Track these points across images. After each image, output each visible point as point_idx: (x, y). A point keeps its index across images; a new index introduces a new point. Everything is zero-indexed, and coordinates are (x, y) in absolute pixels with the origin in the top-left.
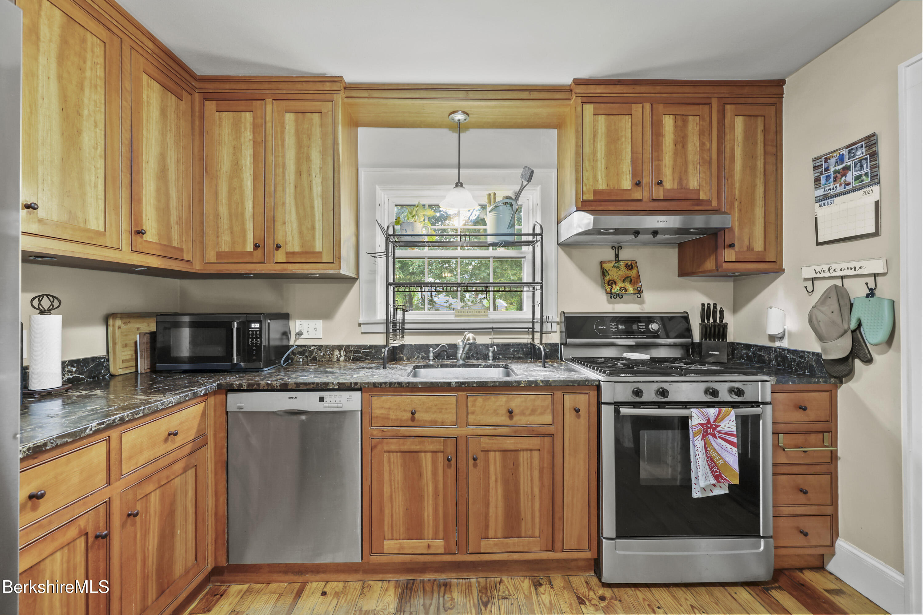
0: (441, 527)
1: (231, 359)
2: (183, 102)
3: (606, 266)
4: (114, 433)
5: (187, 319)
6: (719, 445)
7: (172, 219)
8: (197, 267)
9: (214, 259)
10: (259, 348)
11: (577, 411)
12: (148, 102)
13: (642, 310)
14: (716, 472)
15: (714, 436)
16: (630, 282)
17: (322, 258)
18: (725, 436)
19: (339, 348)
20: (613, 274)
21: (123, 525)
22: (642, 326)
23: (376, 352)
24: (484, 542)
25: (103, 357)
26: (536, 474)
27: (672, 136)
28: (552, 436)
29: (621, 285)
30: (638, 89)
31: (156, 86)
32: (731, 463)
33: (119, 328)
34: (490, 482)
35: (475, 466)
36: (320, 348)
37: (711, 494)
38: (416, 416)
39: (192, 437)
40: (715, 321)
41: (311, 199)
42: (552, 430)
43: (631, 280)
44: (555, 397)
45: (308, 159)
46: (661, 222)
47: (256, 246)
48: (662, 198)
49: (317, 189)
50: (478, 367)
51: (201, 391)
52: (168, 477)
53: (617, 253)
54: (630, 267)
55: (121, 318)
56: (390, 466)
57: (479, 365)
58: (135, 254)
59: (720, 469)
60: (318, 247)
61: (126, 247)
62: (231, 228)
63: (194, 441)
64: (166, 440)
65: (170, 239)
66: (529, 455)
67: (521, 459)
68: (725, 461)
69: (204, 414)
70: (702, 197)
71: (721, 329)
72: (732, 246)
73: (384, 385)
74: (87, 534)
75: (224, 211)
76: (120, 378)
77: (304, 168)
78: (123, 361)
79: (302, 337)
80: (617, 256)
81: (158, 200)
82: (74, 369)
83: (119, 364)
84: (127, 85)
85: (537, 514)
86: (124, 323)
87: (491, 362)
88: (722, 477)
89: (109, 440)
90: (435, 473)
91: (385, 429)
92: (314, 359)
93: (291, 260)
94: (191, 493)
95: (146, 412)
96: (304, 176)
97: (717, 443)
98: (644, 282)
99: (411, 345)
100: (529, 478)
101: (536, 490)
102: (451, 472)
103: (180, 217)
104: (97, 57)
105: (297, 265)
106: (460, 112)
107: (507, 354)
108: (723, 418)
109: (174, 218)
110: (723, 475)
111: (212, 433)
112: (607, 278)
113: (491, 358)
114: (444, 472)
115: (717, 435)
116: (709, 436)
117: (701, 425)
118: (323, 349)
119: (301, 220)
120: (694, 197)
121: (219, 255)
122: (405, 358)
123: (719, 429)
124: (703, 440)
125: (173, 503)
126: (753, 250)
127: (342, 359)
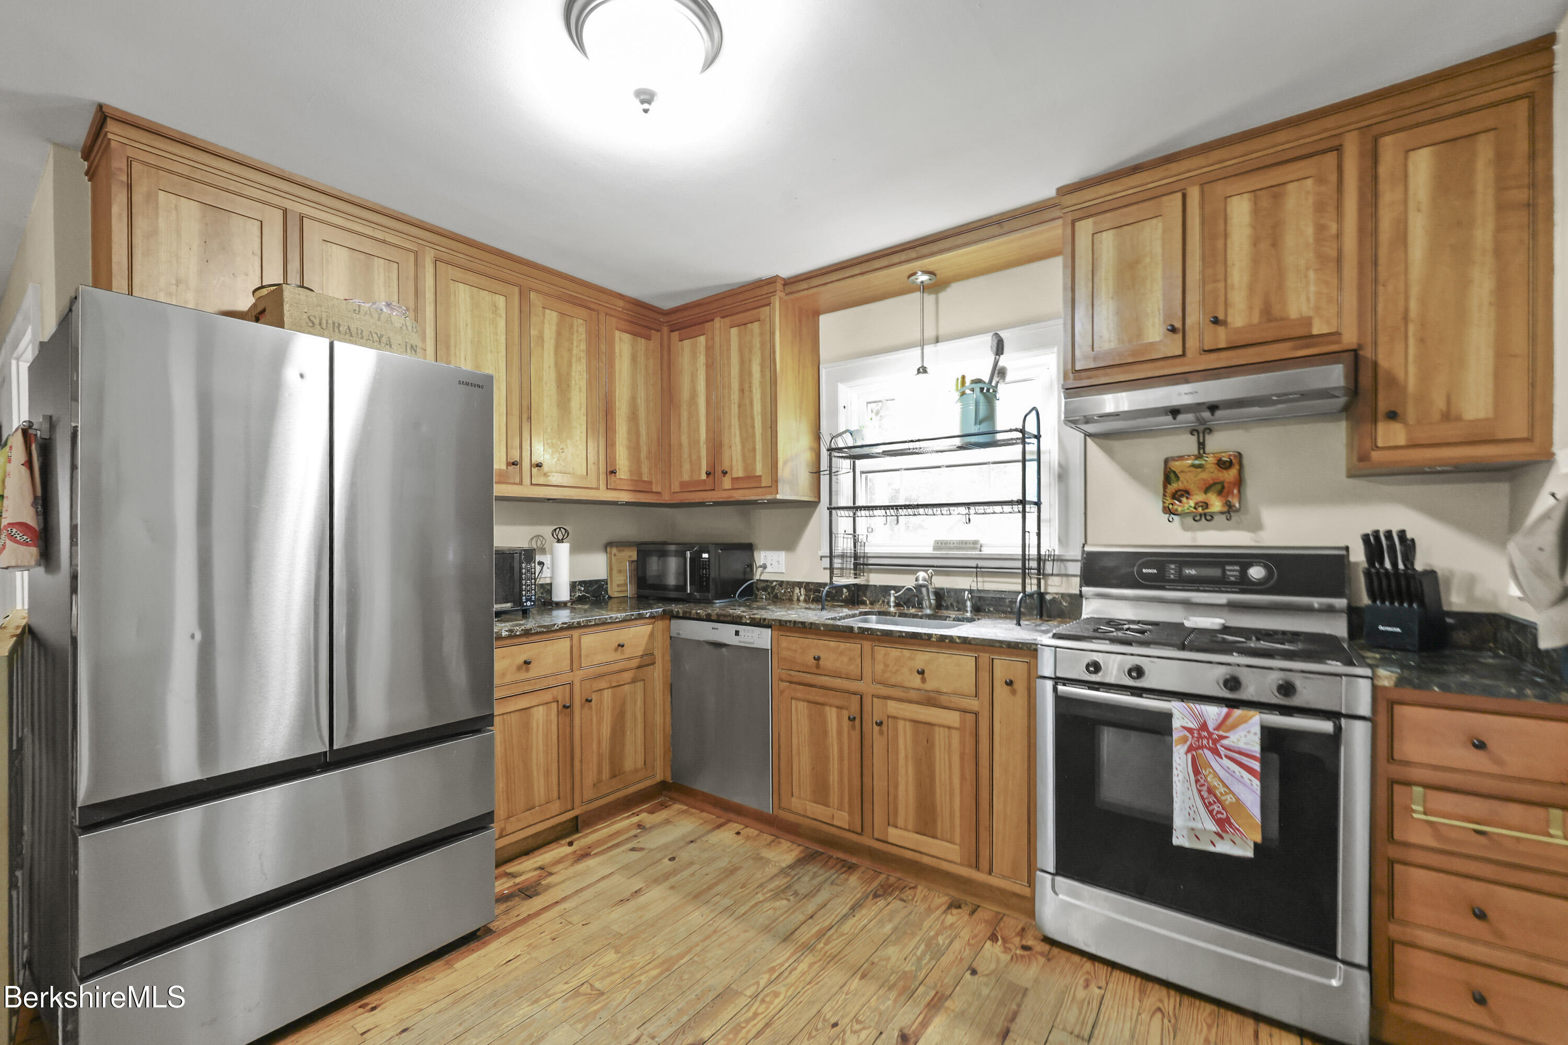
0: (846, 800)
1: (686, 590)
2: (651, 342)
3: (1176, 466)
4: (576, 633)
5: (673, 548)
6: (1227, 770)
7: (642, 455)
8: (666, 498)
9: (678, 490)
10: (708, 578)
11: (1010, 683)
12: (620, 355)
13: (1258, 542)
14: (1218, 812)
15: (1216, 752)
16: (1220, 493)
17: (761, 482)
18: (1237, 756)
19: (799, 584)
20: (1188, 480)
21: (582, 706)
22: (1233, 572)
23: (836, 592)
24: (891, 830)
25: (603, 581)
26: (956, 759)
27: (1248, 231)
28: (976, 714)
29: (1200, 497)
30: (1174, 168)
31: (627, 337)
32: (1248, 804)
33: (615, 555)
34: (900, 758)
35: (881, 733)
36: (781, 583)
37: (1211, 849)
38: (821, 662)
39: (640, 654)
40: (1394, 564)
41: (752, 418)
42: (974, 704)
43: (1223, 487)
44: (980, 660)
45: (750, 374)
46: (1186, 394)
47: (708, 474)
48: (1223, 345)
49: (757, 407)
50: (946, 620)
51: (647, 613)
52: (618, 681)
53: (1201, 440)
54: (1224, 465)
55: (617, 546)
56: (797, 716)
57: (947, 617)
58: (609, 491)
59: (1228, 809)
60: (759, 470)
61: (602, 486)
62: (690, 456)
63: (642, 656)
64: (616, 650)
65: (640, 474)
66: (947, 734)
67: (937, 736)
68: (1238, 799)
69: (652, 635)
70: (1318, 328)
71: (1403, 583)
72: (1392, 416)
73: (788, 624)
74: (558, 701)
75: (685, 440)
76: (616, 600)
77: (746, 386)
78: (618, 586)
79: (767, 570)
80: (1201, 445)
81: (630, 440)
82: (583, 589)
83: (615, 588)
84: (603, 347)
85: (958, 814)
86: (619, 551)
87: (969, 615)
88: (1231, 825)
89: (571, 637)
90: (840, 733)
91: (792, 673)
92: (776, 596)
93: (736, 486)
94: (640, 703)
95: (597, 622)
96: (747, 394)
97: (1221, 767)
98: (1252, 490)
99: (875, 586)
100: (947, 764)
101: (956, 781)
102: (856, 734)
103: (649, 452)
104: (581, 334)
105: (741, 491)
106: (920, 273)
107: (1001, 606)
108: (1234, 727)
109: (644, 454)
110: (1232, 821)
111: (660, 655)
112: (1174, 486)
113: (969, 609)
114: (849, 733)
115: (1223, 751)
116: (1205, 751)
117: (1190, 730)
118: (784, 586)
119: (743, 441)
120: (1301, 332)
121: (683, 484)
122: (868, 602)
123: (1225, 742)
124: (1189, 756)
125: (623, 704)
126: (1459, 418)
127: (802, 598)
